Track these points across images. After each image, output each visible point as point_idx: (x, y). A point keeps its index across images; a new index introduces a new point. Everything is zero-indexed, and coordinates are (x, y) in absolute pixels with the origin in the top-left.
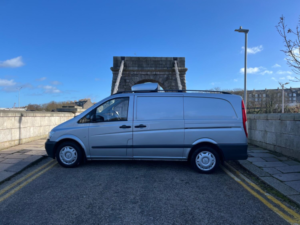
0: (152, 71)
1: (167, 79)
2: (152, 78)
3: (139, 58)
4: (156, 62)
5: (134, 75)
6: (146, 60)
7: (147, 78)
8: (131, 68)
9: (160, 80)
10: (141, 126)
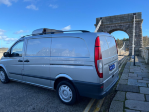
0: (118, 24)
1: (129, 27)
2: (118, 28)
3: (110, 17)
4: (121, 18)
5: (107, 27)
6: (115, 17)
7: (115, 28)
8: (105, 24)
9: (124, 29)
10: (27, 61)
